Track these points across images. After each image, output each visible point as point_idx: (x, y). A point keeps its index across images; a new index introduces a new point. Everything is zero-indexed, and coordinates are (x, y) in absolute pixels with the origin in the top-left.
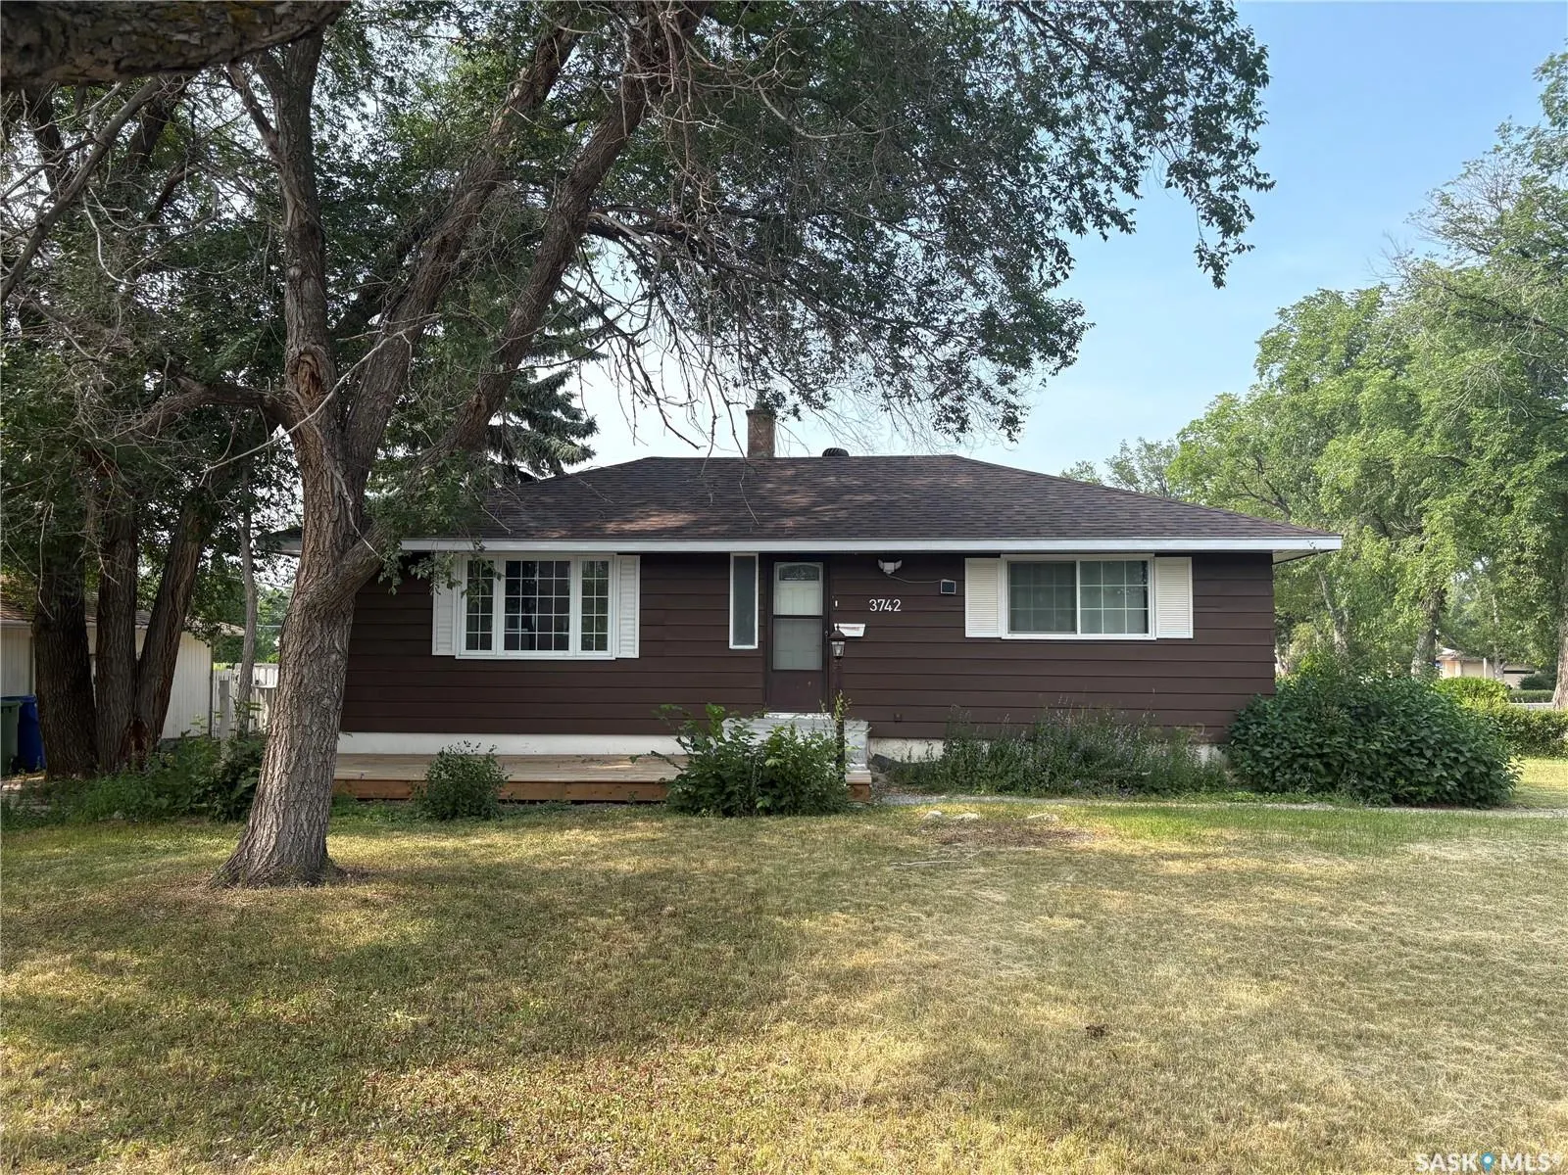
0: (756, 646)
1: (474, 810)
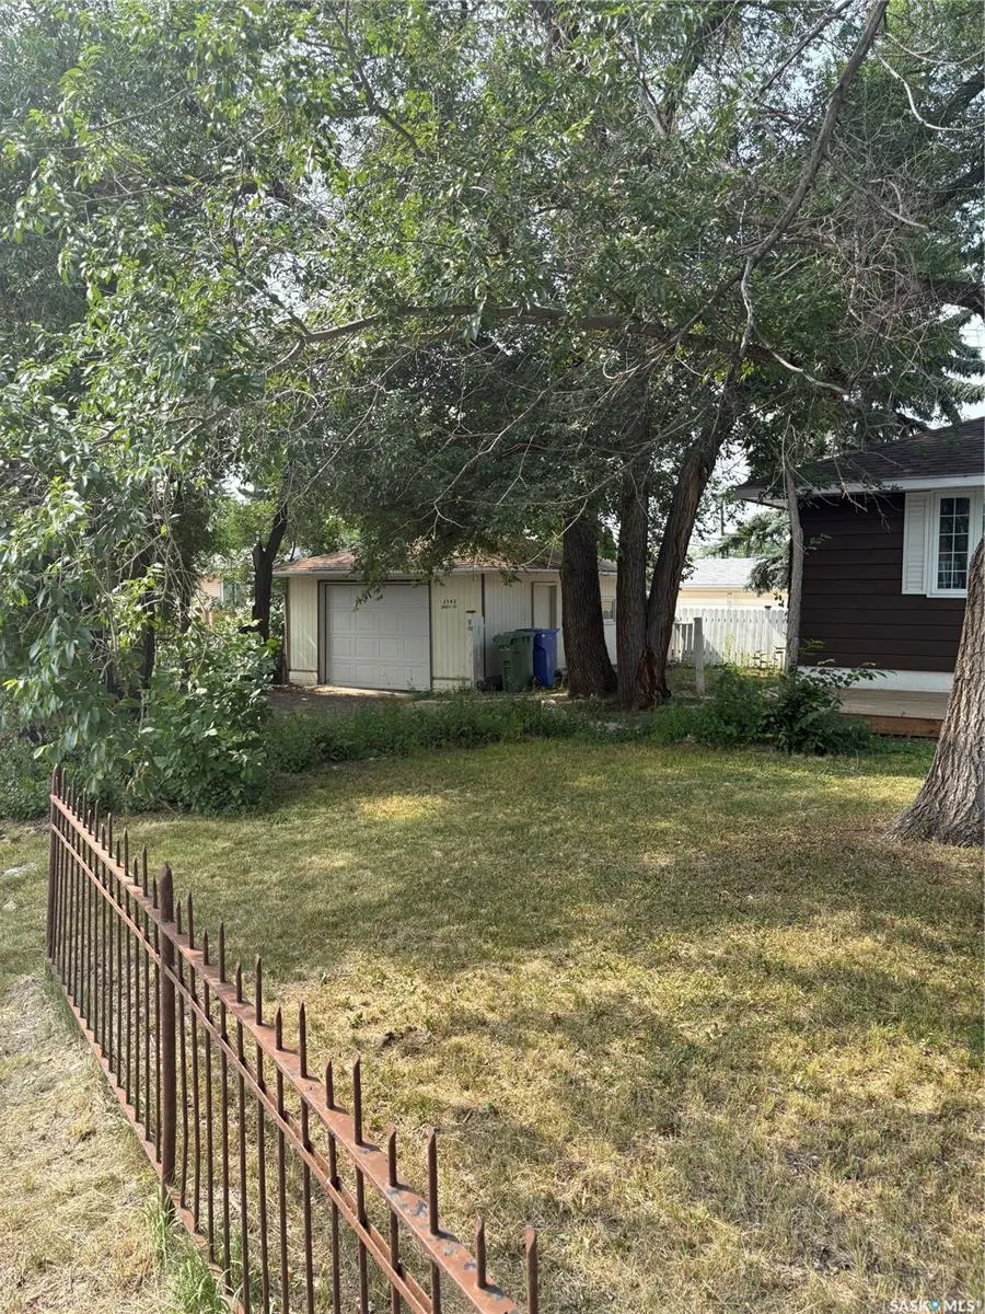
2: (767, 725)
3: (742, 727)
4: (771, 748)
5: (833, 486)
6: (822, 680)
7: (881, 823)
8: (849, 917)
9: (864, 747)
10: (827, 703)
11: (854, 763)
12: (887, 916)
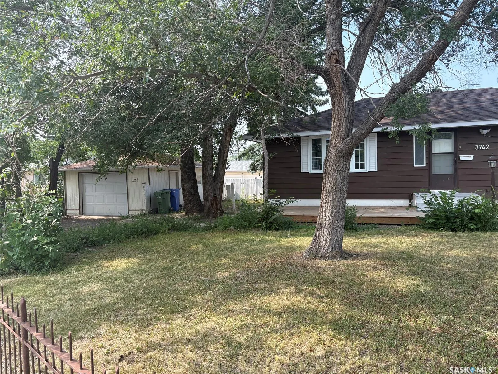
0: (425, 165)
1: (351, 227)
2: (259, 221)
3: (250, 222)
4: (260, 229)
5: (277, 135)
6: (276, 204)
7: (299, 254)
8: (291, 289)
9: (291, 227)
10: (278, 212)
11: (288, 233)
12: (304, 288)
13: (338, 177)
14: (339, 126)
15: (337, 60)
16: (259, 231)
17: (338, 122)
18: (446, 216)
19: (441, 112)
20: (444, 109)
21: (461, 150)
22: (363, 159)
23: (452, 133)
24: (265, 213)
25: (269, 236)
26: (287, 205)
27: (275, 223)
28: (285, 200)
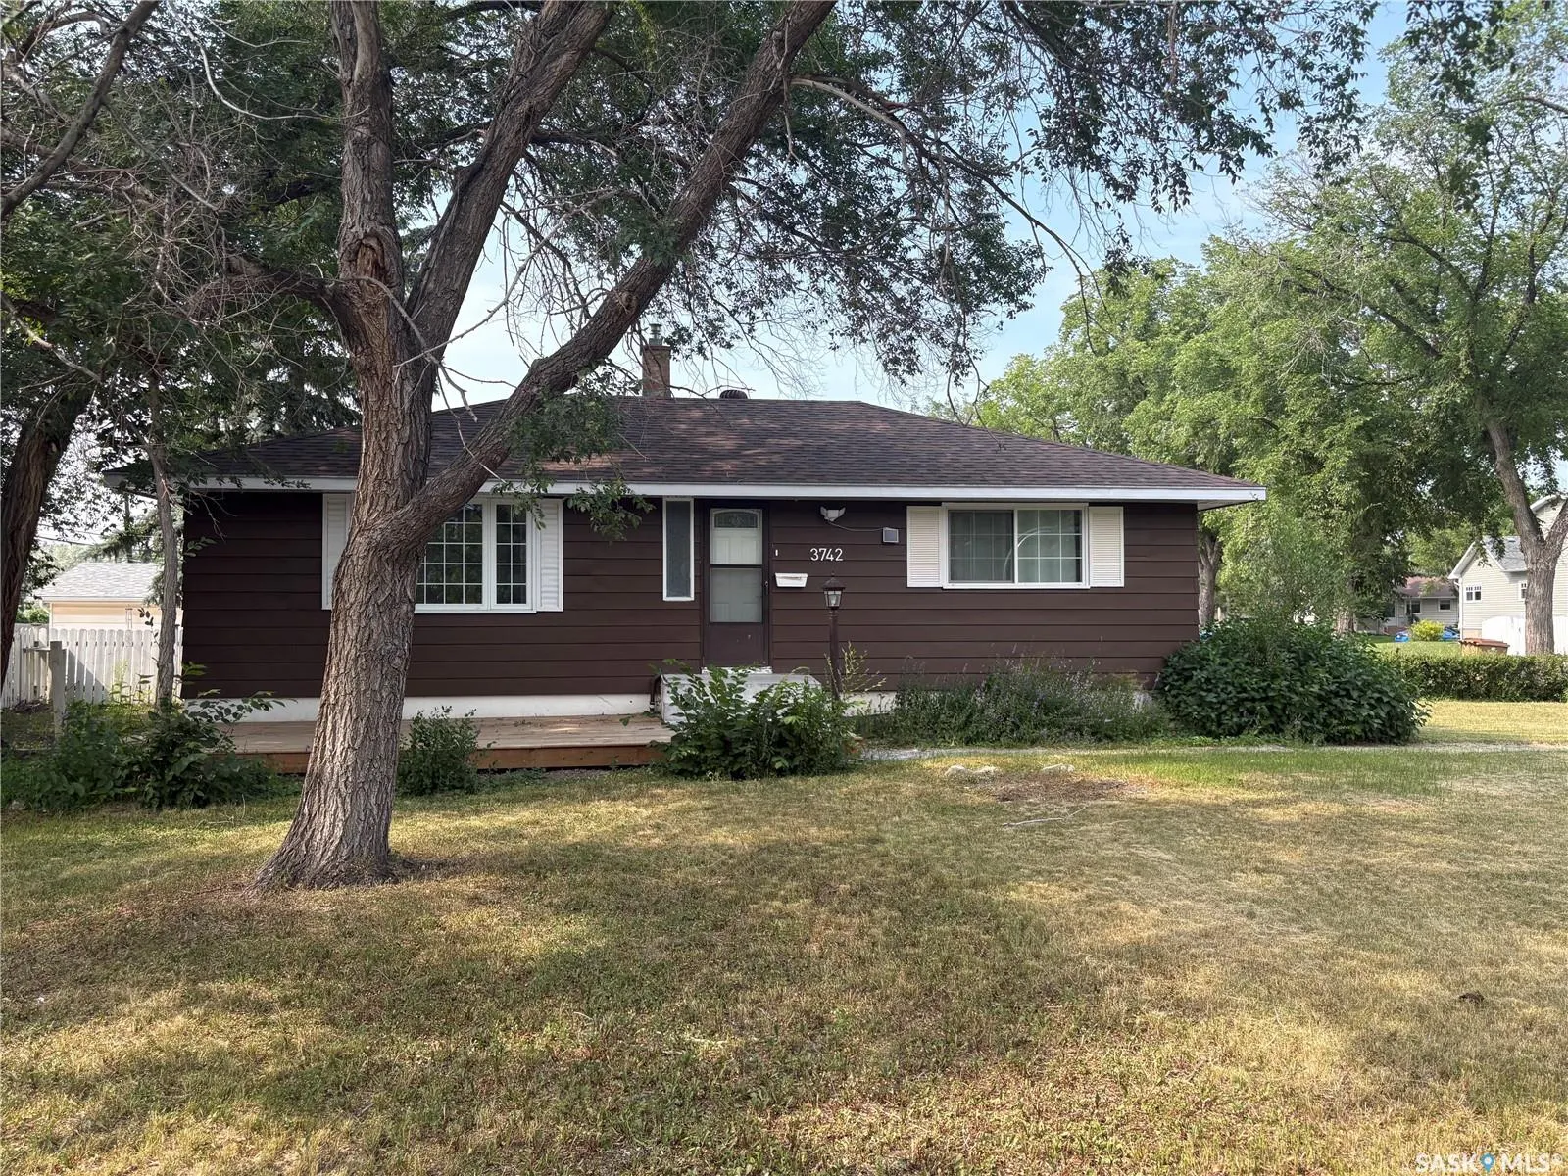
0: (692, 598)
3: (93, 782)
4: (133, 806)
6: (204, 715)
7: (244, 879)
10: (213, 741)
12: (213, 986)
13: (374, 624)
14: (383, 467)
15: (376, 264)
16: (129, 810)
17: (380, 456)
18: (722, 737)
19: (734, 454)
20: (742, 447)
21: (779, 560)
22: (521, 573)
23: (758, 513)
24: (157, 749)
25: (161, 826)
26: (247, 717)
27: (194, 781)
28: (239, 702)
